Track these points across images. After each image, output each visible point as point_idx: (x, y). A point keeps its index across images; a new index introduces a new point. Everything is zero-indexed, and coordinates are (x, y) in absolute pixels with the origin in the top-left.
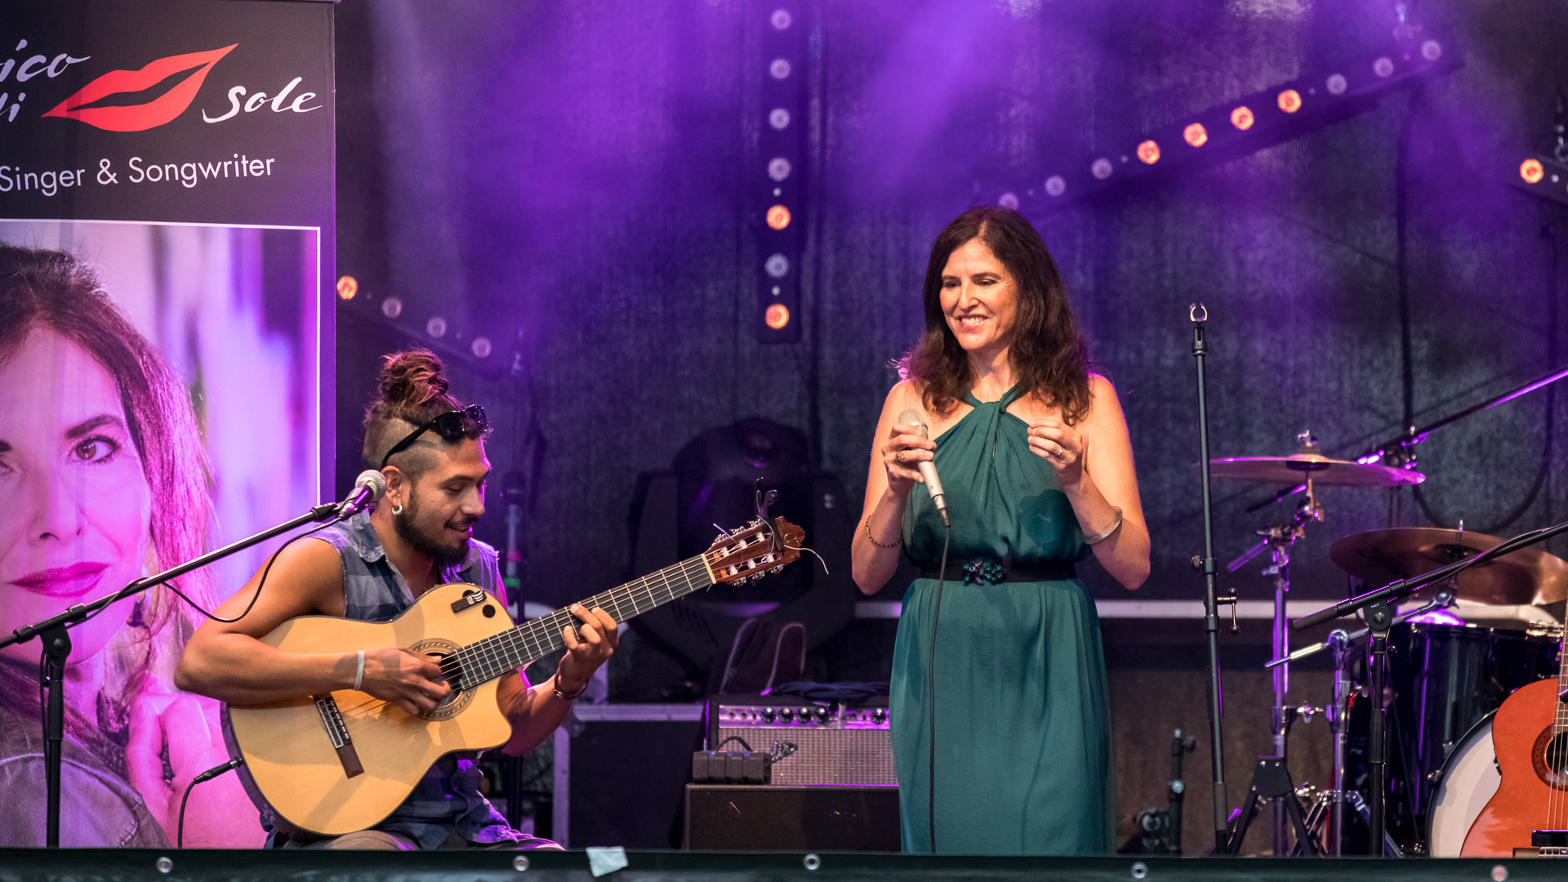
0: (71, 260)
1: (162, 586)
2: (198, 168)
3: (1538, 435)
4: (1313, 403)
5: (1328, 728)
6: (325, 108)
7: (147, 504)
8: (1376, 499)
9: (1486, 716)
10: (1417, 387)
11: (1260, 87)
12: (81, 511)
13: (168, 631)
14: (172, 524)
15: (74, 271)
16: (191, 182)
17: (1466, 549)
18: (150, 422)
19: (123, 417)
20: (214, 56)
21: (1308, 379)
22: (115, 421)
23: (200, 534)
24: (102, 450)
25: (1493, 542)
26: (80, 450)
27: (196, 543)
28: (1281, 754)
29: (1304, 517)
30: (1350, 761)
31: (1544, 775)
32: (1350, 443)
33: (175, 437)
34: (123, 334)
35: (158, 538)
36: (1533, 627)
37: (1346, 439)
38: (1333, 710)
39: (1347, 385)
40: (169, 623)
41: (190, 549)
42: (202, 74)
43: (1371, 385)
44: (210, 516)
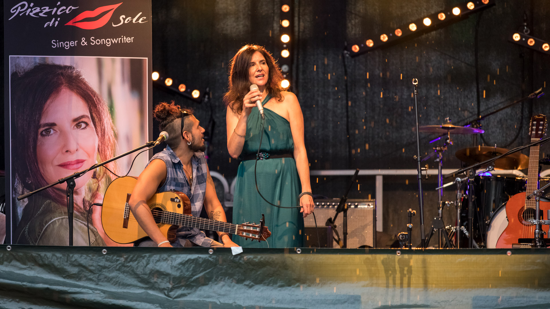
0: (74, 68)
1: (102, 166)
2: (111, 40)
3: (519, 118)
4: (449, 109)
5: (455, 207)
6: (148, 22)
7: (96, 141)
8: (469, 137)
9: (503, 204)
10: (481, 103)
11: (433, 12)
12: (78, 144)
13: (104, 180)
14: (104, 148)
15: (74, 72)
16: (109, 44)
17: (497, 153)
18: (97, 117)
19: (89, 116)
20: (116, 6)
21: (448, 102)
22: (87, 117)
23: (113, 151)
24: (83, 125)
25: (505, 151)
26: (77, 126)
27: (112, 153)
28: (440, 216)
29: (447, 143)
30: (461, 217)
31: (522, 221)
32: (461, 121)
33: (105, 122)
34: (89, 90)
35: (100, 152)
36: (518, 176)
37: (460, 120)
38: (457, 202)
39: (460, 103)
40: (104, 178)
41: (110, 155)
42: (112, 12)
43: (467, 103)
44: (116, 145)
